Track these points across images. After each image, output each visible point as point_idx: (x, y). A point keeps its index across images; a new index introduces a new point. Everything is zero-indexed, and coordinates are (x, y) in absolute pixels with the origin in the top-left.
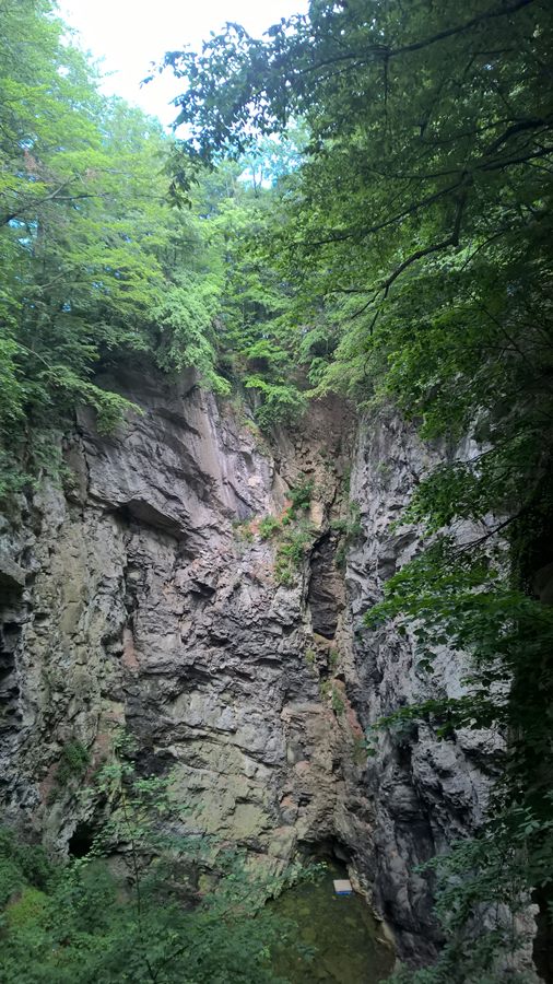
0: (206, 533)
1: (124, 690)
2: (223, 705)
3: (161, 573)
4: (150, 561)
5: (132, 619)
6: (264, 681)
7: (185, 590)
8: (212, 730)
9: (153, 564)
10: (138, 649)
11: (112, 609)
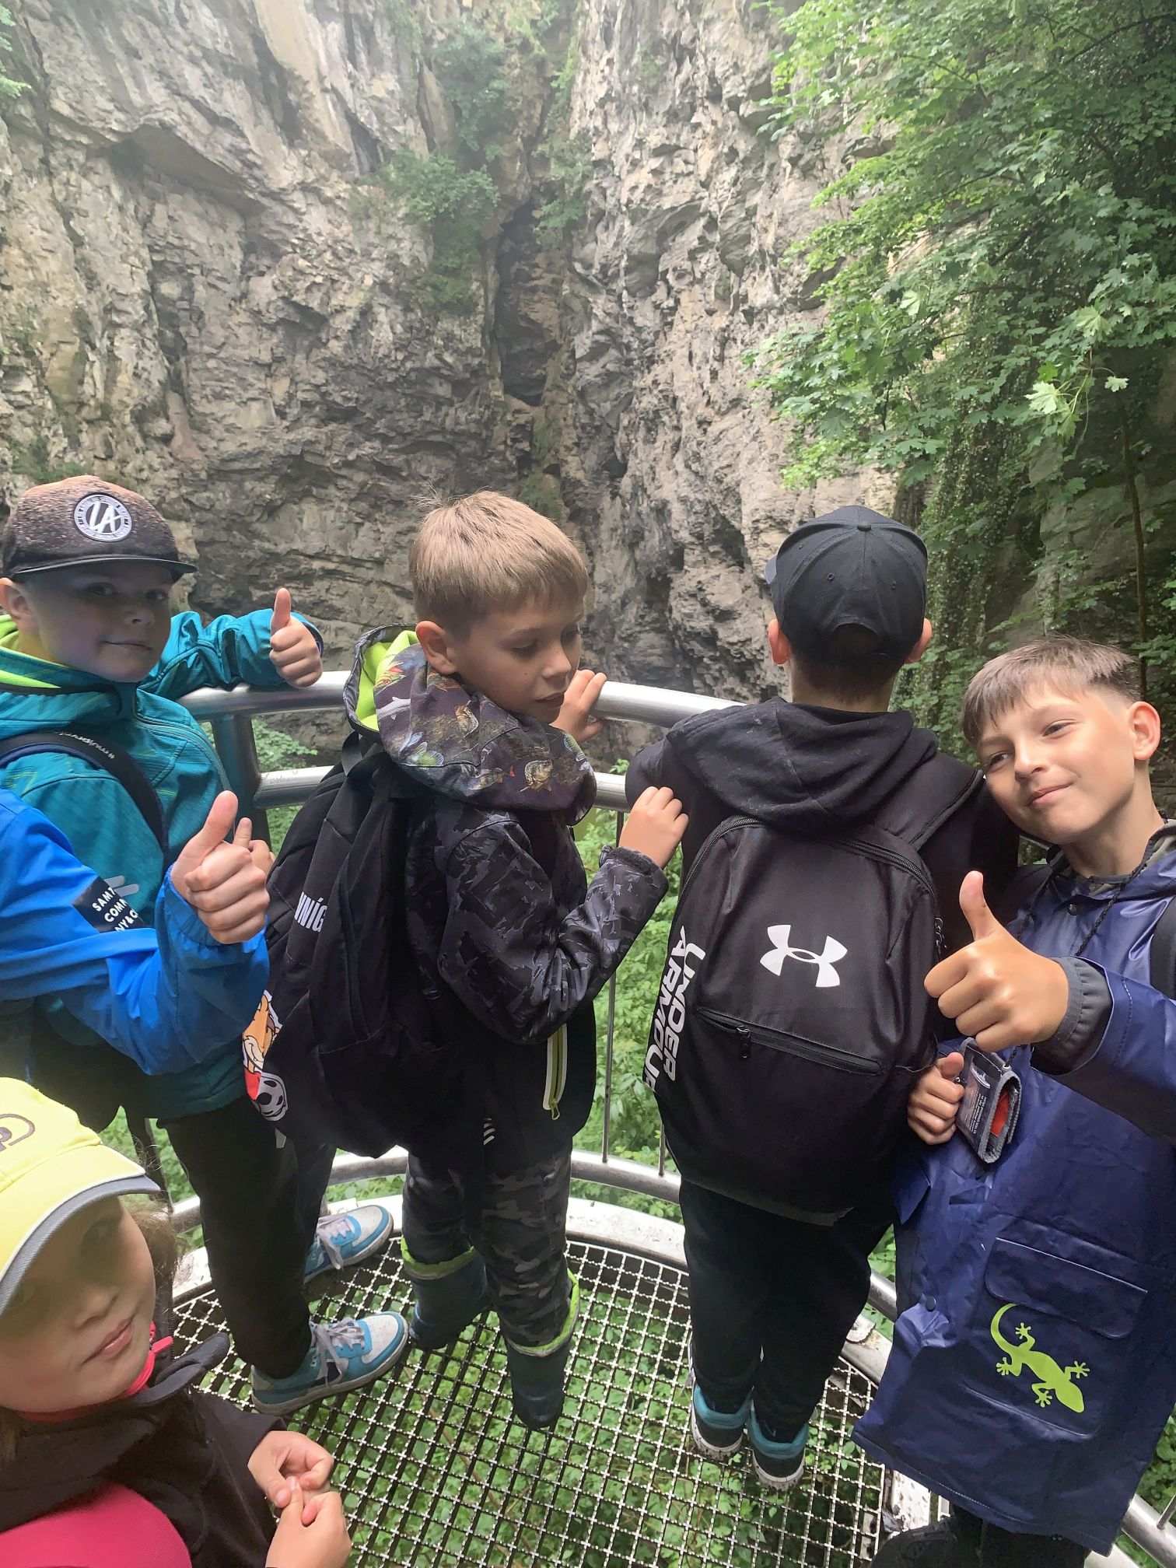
0: (298, 200)
1: (186, 500)
2: (359, 520)
3: (219, 284)
4: (197, 261)
5: (178, 375)
6: (425, 479)
7: (273, 317)
8: (344, 560)
9: (201, 266)
10: (199, 430)
11: (139, 355)
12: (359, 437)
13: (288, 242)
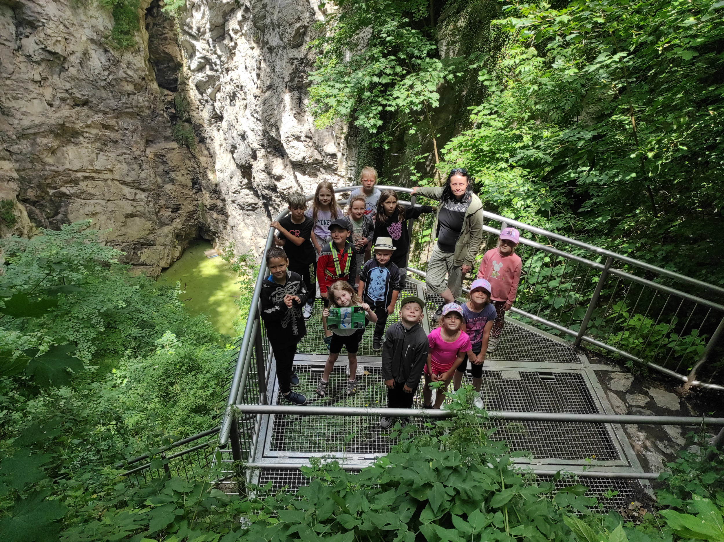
2: (97, 152)
3: (6, 43)
6: (127, 129)
7: (37, 58)
8: (92, 171)
12: (91, 113)
13: (39, 21)
